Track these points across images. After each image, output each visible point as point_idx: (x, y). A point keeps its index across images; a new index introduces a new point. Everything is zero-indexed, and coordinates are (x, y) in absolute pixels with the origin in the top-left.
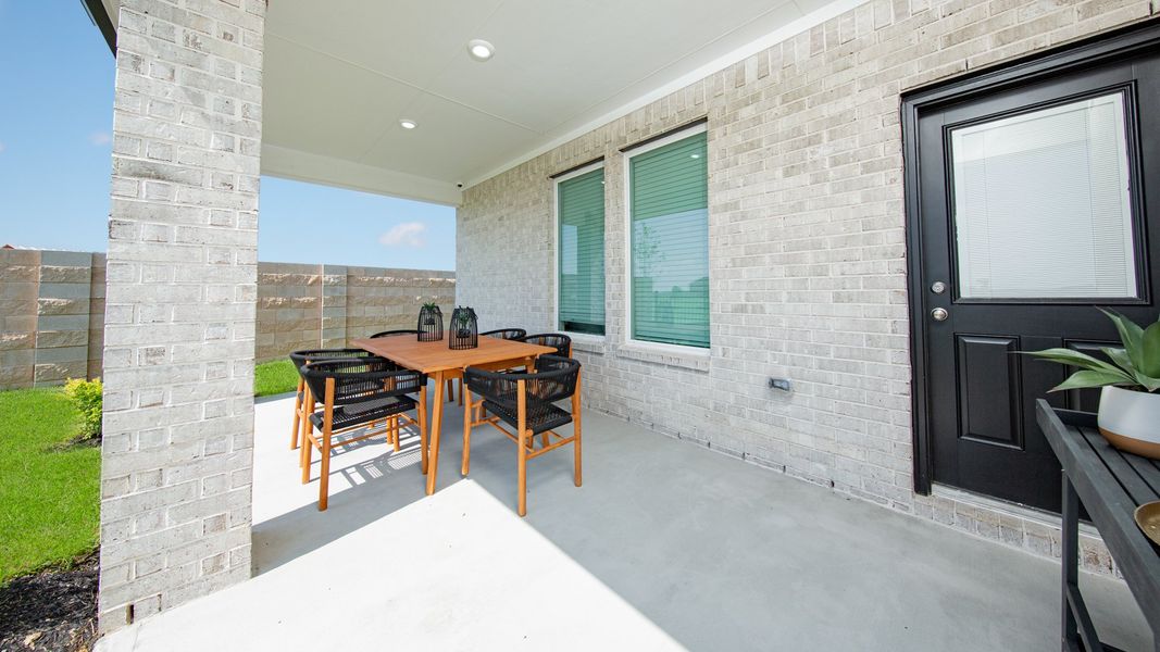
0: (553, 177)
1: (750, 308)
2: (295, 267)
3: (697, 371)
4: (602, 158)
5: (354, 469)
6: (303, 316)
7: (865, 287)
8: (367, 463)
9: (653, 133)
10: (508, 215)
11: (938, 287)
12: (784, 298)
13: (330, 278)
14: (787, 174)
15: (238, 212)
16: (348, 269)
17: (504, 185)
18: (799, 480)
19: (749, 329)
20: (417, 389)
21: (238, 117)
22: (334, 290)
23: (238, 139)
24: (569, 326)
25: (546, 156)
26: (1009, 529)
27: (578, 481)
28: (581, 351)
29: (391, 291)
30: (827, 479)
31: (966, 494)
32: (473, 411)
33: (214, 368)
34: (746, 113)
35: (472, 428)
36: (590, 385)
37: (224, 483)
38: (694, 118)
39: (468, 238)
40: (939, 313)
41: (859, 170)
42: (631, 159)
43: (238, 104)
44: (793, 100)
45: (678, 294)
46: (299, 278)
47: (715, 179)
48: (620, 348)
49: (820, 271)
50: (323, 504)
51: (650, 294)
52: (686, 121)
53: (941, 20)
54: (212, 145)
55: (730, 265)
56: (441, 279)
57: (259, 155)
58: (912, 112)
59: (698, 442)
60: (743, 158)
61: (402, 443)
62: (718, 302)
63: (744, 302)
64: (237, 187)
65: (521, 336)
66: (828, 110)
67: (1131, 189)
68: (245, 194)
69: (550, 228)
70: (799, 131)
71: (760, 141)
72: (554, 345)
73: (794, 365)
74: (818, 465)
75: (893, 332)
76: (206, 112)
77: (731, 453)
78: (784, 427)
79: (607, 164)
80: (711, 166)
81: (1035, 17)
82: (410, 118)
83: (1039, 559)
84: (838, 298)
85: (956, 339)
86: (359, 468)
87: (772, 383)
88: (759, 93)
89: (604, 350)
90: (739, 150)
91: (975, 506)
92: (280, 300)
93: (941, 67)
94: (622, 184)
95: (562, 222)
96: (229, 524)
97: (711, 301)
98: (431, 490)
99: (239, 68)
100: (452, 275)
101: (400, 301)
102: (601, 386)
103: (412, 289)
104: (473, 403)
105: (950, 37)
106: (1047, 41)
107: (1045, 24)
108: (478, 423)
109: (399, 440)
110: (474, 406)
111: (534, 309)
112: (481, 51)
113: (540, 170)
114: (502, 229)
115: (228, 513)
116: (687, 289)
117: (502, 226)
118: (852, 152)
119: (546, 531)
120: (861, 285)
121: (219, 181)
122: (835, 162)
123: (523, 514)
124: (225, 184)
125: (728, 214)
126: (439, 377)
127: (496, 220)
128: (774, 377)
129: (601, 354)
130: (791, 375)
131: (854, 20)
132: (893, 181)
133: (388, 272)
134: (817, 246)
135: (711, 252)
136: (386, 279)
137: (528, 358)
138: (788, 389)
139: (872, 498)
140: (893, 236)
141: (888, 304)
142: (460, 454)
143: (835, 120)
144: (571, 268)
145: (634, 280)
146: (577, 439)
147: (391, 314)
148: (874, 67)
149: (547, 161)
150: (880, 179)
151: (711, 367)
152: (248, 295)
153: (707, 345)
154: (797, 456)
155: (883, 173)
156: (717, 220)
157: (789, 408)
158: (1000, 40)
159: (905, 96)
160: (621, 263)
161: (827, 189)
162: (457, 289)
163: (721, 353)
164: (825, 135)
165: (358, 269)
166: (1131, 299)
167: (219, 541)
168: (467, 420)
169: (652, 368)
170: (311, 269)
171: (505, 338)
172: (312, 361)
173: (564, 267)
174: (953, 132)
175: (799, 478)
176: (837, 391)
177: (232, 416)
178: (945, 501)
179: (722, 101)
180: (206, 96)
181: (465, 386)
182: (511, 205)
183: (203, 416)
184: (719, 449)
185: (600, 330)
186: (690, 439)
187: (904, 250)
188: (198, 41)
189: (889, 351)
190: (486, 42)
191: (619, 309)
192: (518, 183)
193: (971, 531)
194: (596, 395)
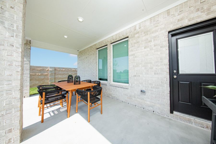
0: (97, 49)
1: (137, 76)
2: (43, 67)
3: (126, 88)
4: (107, 45)
5: (51, 112)
6: (45, 77)
7: (161, 71)
8: (55, 110)
9: (117, 40)
10: (88, 57)
11: (175, 71)
12: (144, 73)
13: (51, 69)
14: (145, 48)
15: (15, 52)
16: (55, 68)
17: (87, 50)
18: (147, 111)
19: (137, 80)
20: (66, 94)
21: (15, 28)
22: (52, 72)
23: (15, 34)
24: (100, 79)
25: (96, 45)
26: (190, 121)
27: (101, 113)
28: (102, 84)
29: (64, 72)
30: (153, 110)
31: (180, 113)
32: (78, 99)
33: (8, 92)
34: (136, 36)
35: (78, 102)
36: (104, 91)
37: (11, 120)
38: (126, 37)
39: (80, 61)
40: (175, 77)
41: (160, 47)
42: (113, 45)
43: (15, 25)
44: (146, 32)
45: (121, 73)
46: (44, 69)
47: (130, 49)
48: (110, 84)
49: (151, 68)
50: (42, 121)
51: (116, 73)
52: (124, 37)
53: (177, 16)
54: (7, 35)
55: (133, 67)
56: (75, 70)
57: (21, 38)
58: (170, 36)
59: (126, 103)
60: (136, 45)
61: (63, 105)
62: (131, 74)
63: (136, 74)
64: (15, 46)
65: (90, 82)
66: (153, 35)
67: (214, 51)
68: (17, 48)
69: (96, 59)
70: (147, 39)
71: (139, 41)
72: (97, 83)
73: (146, 87)
74: (151, 108)
75: (166, 80)
76: (5, 26)
77: (133, 105)
78: (144, 100)
79: (108, 46)
80: (129, 47)
81: (197, 15)
82: (66, 35)
83: (196, 127)
84: (155, 74)
85: (178, 82)
86: (53, 111)
87: (141, 91)
88: (139, 32)
89: (107, 84)
90: (135, 43)
91: (182, 116)
92: (40, 74)
93: (177, 26)
94: (111, 50)
95: (99, 58)
96: (13, 131)
97: (129, 74)
98: (68, 117)
99: (15, 16)
100: (77, 69)
101: (66, 74)
102: (106, 91)
103: (69, 72)
104: (78, 97)
105: (179, 20)
106: (199, 20)
107: (198, 17)
108: (80, 101)
109: (62, 104)
110: (79, 97)
111: (93, 76)
112: (81, 20)
113: (94, 47)
114: (87, 60)
115: (13, 128)
116: (123, 72)
117: (87, 59)
118: (158, 44)
119: (94, 126)
120: (160, 71)
121: (9, 44)
122: (155, 46)
123: (89, 122)
124: (11, 45)
125: (133, 56)
126: (71, 91)
127: (86, 58)
128: (142, 90)
129: (107, 85)
130: (145, 89)
131: (159, 16)
132: (167, 50)
133: (63, 68)
134: (151, 63)
135: (129, 64)
136: (63, 70)
137: (91, 87)
138: (145, 92)
139: (162, 114)
140: (166, 61)
141: (165, 75)
142: (75, 108)
143: (155, 37)
144: (101, 68)
145: (113, 70)
146: (101, 104)
147: (64, 77)
148: (163, 26)
149: (96, 46)
150: (164, 49)
151: (129, 88)
152: (18, 73)
153: (128, 83)
154: (147, 106)
155: (164, 48)
156: (130, 58)
157: (145, 96)
158: (189, 20)
159: (169, 32)
160: (111, 66)
161: (153, 51)
162: (78, 72)
163: (131, 85)
164: (153, 40)
165: (57, 68)
166: (214, 74)
167: (10, 135)
168: (77, 101)
169: (117, 88)
170: (47, 68)
171: (87, 82)
172: (42, 88)
173: (99, 67)
174: (178, 40)
175: (147, 110)
176: (155, 93)
177: (14, 104)
178: (176, 115)
179: (131, 33)
180: (5, 22)
181: (77, 93)
182: (88, 54)
183: (5, 104)
184: (130, 104)
185: (106, 80)
186: (124, 102)
187: (168, 64)
188: (3, 8)
189: (165, 84)
190: (82, 18)
191: (110, 76)
192: (90, 50)
193: (182, 121)
194: (106, 93)
